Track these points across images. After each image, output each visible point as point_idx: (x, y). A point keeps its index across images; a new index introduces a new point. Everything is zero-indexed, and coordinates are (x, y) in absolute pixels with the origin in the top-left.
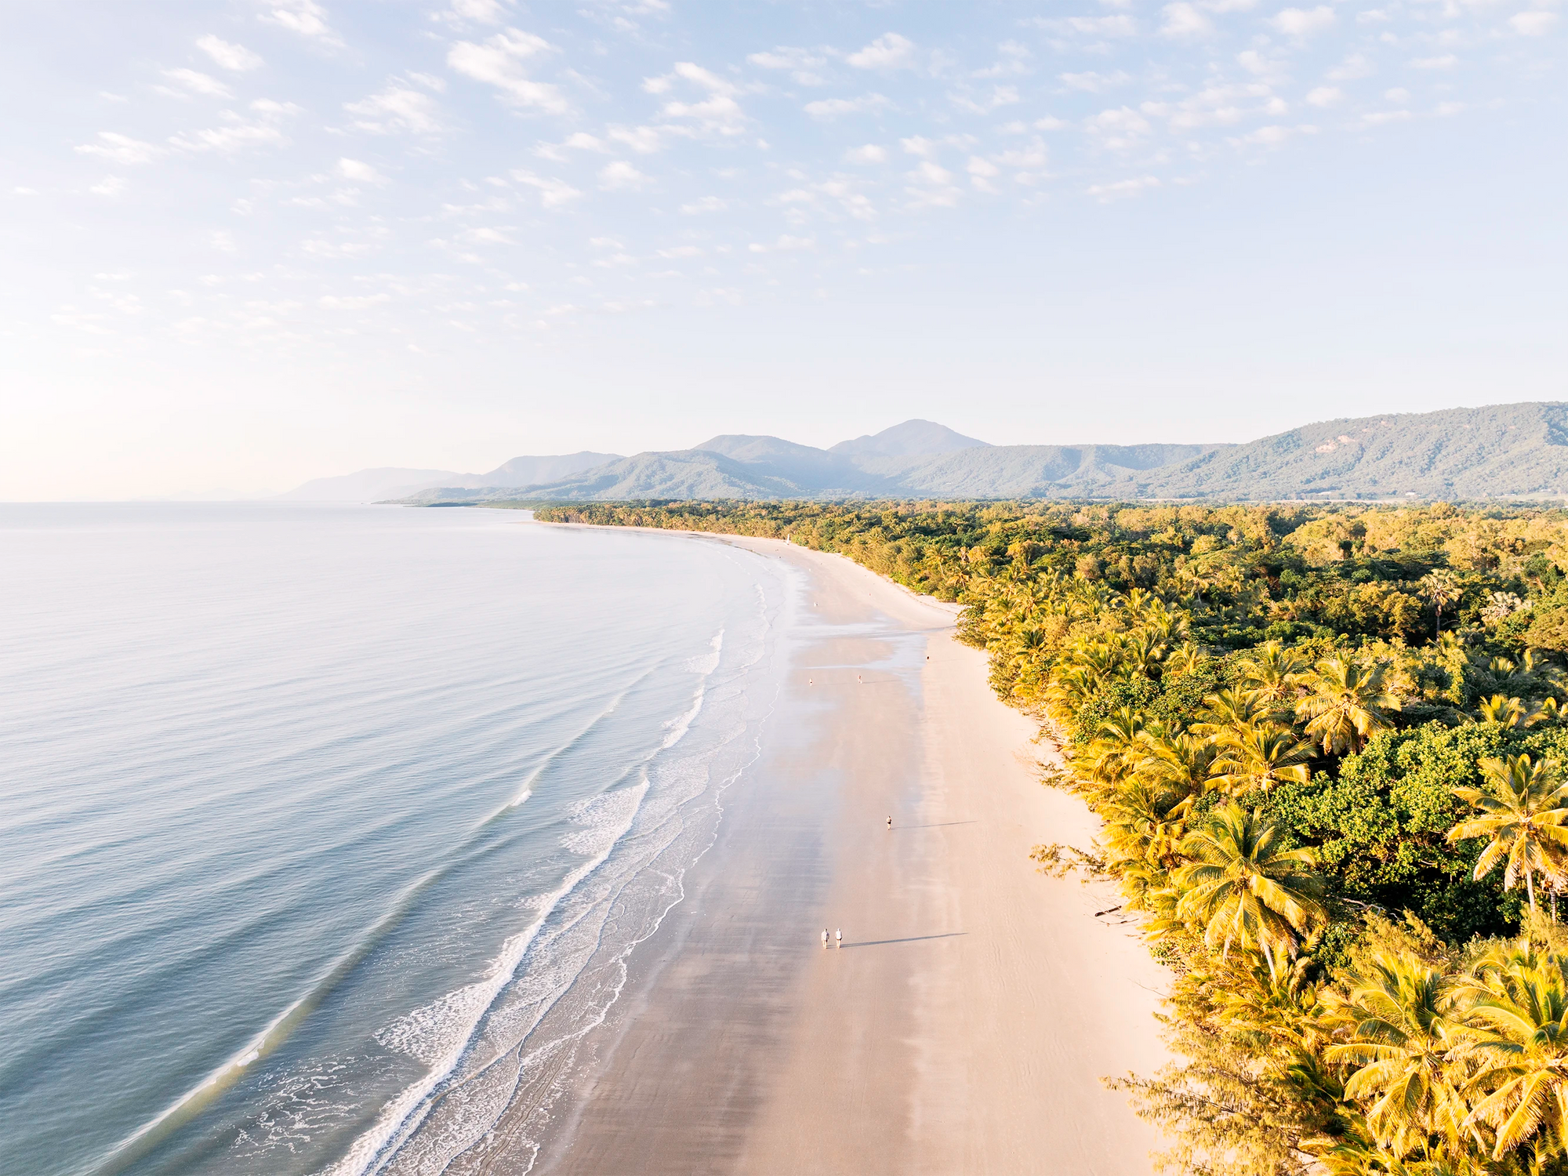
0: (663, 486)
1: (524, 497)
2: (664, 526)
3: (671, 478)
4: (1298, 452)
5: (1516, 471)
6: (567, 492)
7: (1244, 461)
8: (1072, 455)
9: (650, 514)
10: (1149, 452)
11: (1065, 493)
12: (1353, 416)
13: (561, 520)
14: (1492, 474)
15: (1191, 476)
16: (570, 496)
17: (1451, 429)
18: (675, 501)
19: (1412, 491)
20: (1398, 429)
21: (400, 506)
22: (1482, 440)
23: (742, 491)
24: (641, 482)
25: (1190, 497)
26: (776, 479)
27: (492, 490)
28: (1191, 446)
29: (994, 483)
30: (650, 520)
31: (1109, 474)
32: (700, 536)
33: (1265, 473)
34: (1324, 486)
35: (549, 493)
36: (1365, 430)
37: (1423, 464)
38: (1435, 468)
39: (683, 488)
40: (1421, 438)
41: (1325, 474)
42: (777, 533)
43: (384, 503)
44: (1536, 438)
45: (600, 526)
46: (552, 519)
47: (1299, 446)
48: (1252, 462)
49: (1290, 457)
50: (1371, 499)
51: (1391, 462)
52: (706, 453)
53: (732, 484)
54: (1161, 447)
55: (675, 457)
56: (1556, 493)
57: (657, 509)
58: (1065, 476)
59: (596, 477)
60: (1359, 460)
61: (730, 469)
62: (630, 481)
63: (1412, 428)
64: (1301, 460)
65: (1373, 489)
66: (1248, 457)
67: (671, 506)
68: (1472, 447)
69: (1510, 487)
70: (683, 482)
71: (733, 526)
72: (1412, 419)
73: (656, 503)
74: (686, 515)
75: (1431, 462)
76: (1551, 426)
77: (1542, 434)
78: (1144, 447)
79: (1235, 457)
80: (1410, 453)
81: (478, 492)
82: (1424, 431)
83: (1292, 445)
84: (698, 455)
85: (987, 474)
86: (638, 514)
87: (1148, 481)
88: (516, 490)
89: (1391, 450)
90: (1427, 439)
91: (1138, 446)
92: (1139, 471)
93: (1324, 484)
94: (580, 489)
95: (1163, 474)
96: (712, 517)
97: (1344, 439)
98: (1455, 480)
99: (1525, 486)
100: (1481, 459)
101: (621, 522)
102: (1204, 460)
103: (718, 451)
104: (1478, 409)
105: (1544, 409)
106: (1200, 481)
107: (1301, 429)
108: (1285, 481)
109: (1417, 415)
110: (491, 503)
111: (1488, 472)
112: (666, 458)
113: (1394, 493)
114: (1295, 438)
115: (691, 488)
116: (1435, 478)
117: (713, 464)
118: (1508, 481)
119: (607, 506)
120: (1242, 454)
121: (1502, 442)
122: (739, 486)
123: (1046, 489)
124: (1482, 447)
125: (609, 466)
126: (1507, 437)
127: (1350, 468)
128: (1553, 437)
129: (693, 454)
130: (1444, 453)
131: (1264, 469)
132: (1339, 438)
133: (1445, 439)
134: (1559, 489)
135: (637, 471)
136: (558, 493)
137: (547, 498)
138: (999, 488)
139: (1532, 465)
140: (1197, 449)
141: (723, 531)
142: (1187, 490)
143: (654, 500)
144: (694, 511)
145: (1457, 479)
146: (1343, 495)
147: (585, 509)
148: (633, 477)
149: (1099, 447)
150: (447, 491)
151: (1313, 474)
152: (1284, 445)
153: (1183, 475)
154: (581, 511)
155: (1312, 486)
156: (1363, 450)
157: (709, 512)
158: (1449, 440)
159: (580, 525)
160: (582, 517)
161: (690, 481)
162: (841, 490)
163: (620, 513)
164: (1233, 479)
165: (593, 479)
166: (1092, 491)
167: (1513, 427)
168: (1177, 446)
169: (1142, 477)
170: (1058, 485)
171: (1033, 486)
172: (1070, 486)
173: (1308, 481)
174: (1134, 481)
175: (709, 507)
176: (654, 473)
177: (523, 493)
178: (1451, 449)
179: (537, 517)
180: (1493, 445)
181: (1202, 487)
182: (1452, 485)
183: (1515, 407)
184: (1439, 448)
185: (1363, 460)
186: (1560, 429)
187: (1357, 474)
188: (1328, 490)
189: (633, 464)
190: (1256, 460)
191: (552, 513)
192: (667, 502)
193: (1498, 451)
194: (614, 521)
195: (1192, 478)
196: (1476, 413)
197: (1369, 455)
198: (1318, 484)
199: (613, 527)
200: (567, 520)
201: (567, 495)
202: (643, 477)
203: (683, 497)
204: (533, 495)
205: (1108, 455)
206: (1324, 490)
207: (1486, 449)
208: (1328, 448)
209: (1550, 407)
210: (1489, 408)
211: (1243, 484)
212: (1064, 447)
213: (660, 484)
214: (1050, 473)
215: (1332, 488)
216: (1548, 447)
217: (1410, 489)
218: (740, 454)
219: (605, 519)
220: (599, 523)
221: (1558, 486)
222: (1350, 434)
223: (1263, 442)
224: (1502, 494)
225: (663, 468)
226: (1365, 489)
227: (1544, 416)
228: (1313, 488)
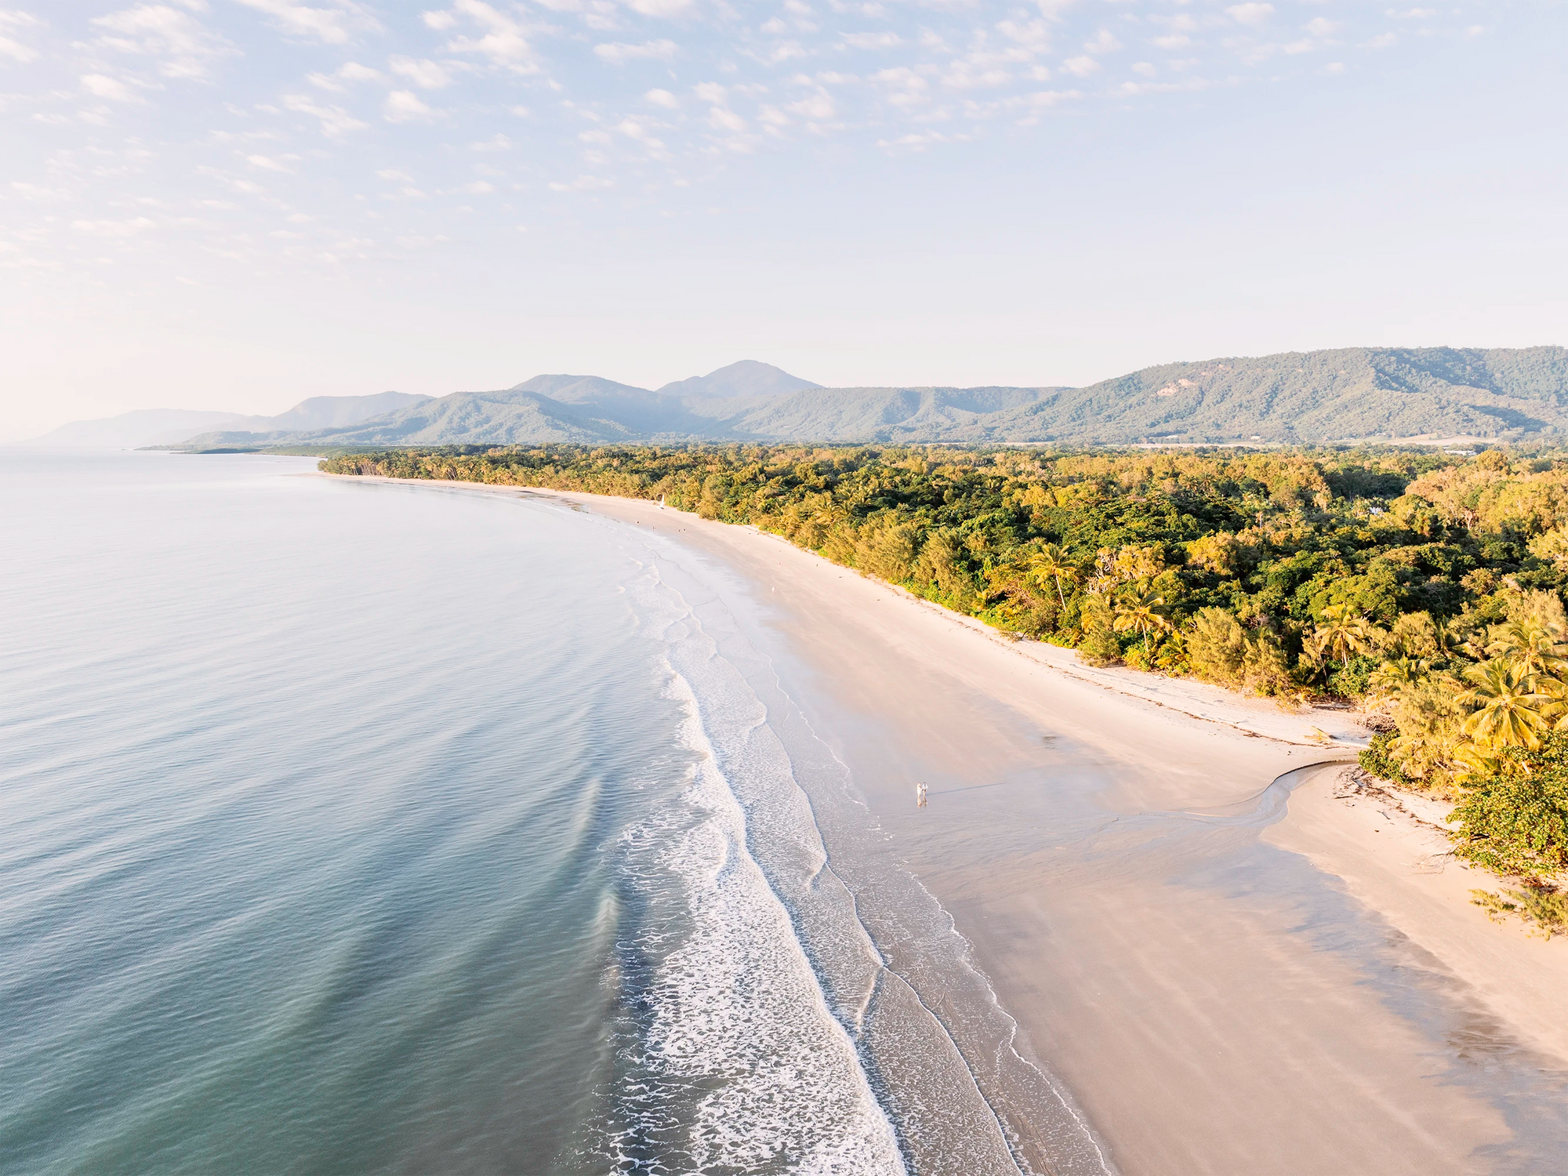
0: (479, 430)
1: (320, 442)
2: (485, 480)
3: (487, 420)
4: (1140, 395)
5: (1350, 415)
6: (370, 436)
7: (1088, 404)
8: (911, 398)
9: (466, 464)
10: (987, 395)
11: (910, 436)
12: (1191, 360)
13: (352, 472)
14: (1328, 418)
15: (1036, 419)
16: (373, 441)
17: (1285, 373)
18: (495, 446)
19: (1257, 435)
20: (1236, 373)
21: (167, 453)
22: (1315, 384)
23: (567, 434)
24: (454, 425)
25: (1040, 441)
26: (604, 421)
27: (282, 434)
28: (1027, 389)
29: (833, 426)
30: (467, 472)
31: (948, 416)
32: (534, 495)
33: (1109, 417)
34: (1170, 430)
35: (348, 438)
36: (1204, 374)
37: (1262, 407)
38: (1274, 412)
39: (502, 431)
40: (1257, 382)
41: (1168, 418)
42: (642, 492)
43: (150, 449)
44: (1365, 383)
45: (401, 480)
46: (340, 471)
47: (1140, 389)
48: (1095, 405)
49: (1133, 400)
50: (1219, 442)
51: (1231, 405)
52: (526, 393)
53: (557, 427)
54: (998, 391)
55: (493, 398)
56: (1390, 436)
57: (475, 458)
58: (906, 419)
59: (403, 419)
60: (1200, 403)
61: (553, 411)
62: (442, 424)
63: (1249, 372)
64: (1143, 403)
65: (1218, 433)
66: (1091, 400)
67: (490, 452)
68: (1307, 391)
69: (1347, 432)
70: (501, 425)
71: (578, 481)
72: (1249, 363)
73: (472, 450)
74: (515, 466)
75: (1269, 405)
76: (1378, 371)
77: (1371, 379)
78: (982, 389)
79: (1078, 400)
80: (1249, 397)
81: (266, 436)
82: (1261, 375)
83: (1133, 388)
84: (516, 395)
85: (826, 417)
86: (450, 465)
87: (994, 424)
88: (309, 433)
89: (1230, 394)
90: (1263, 383)
91: (976, 389)
92: (983, 414)
93: (1170, 427)
94: (385, 432)
95: (1008, 417)
96: (549, 469)
97: (1184, 383)
98: (1295, 423)
99: (1361, 430)
100: (1316, 404)
101: (429, 475)
102: (1048, 403)
103: (538, 392)
104: (1309, 354)
105: (1370, 355)
106: (1045, 425)
107: (1140, 372)
108: (1130, 424)
109: (1252, 358)
110: (276, 450)
111: (1325, 416)
112: (481, 399)
113: (1240, 436)
114: (1135, 382)
115: (510, 431)
116: (1274, 422)
117: (535, 405)
118: (1345, 425)
119: (411, 455)
120: (1085, 397)
121: (1334, 387)
122: (563, 429)
123: (891, 433)
124: (1315, 392)
125: (417, 408)
126: (1338, 381)
127: (1192, 411)
128: (1380, 382)
129: (511, 394)
130: (1280, 397)
131: (1110, 412)
132: (1180, 381)
133: (1281, 383)
134: (1393, 433)
135: (449, 413)
136: (359, 437)
137: (346, 443)
138: (838, 431)
139: (1365, 409)
140: (1033, 392)
141: (565, 487)
142: (1037, 433)
143: (469, 446)
144: (523, 461)
145: (1297, 423)
146: (1192, 438)
147: (383, 458)
148: (445, 419)
149: (937, 390)
150: (230, 435)
151: (1157, 417)
152: (1126, 388)
153: (1028, 419)
154: (377, 461)
155: (1157, 429)
156: (1203, 393)
157: (543, 462)
158: (1284, 384)
159: (378, 478)
160: (379, 468)
161: (509, 424)
162: (674, 433)
163: (427, 463)
164: (1079, 422)
165: (399, 421)
166: (938, 434)
167: (1343, 372)
168: (1014, 389)
169: (986, 420)
170: (902, 428)
171: (877, 429)
172: (914, 429)
173: (1153, 425)
174: (979, 424)
175: (542, 455)
176: (468, 415)
177: (319, 437)
178: (1287, 393)
179: (322, 467)
180: (1325, 390)
181: (1049, 430)
182: (1292, 428)
183: (1343, 351)
184: (1275, 392)
185: (1204, 404)
186: (1386, 374)
187: (1199, 417)
188: (1174, 434)
189: (444, 406)
190: (1099, 402)
191: (341, 462)
192: (485, 448)
193: (1330, 396)
194: (420, 473)
195: (1037, 422)
196: (1308, 357)
197: (1209, 399)
198: (1163, 427)
199: (419, 480)
200: (359, 472)
201: (370, 439)
202: (456, 420)
203: (502, 441)
204: (330, 439)
205: (948, 398)
206: (1170, 434)
207: (1320, 394)
208: (1169, 391)
209: (1376, 353)
210: (1320, 352)
211: (1090, 428)
212: (903, 389)
213: (476, 427)
214: (889, 416)
215: (1178, 432)
216: (1378, 392)
217: (1255, 432)
218: (565, 396)
219: (407, 470)
220: (401, 476)
221: (1392, 430)
222: (1190, 378)
223: (1105, 385)
224: (1341, 438)
225: (478, 409)
226: (1212, 433)
227: (1371, 361)
228: (1159, 431)
